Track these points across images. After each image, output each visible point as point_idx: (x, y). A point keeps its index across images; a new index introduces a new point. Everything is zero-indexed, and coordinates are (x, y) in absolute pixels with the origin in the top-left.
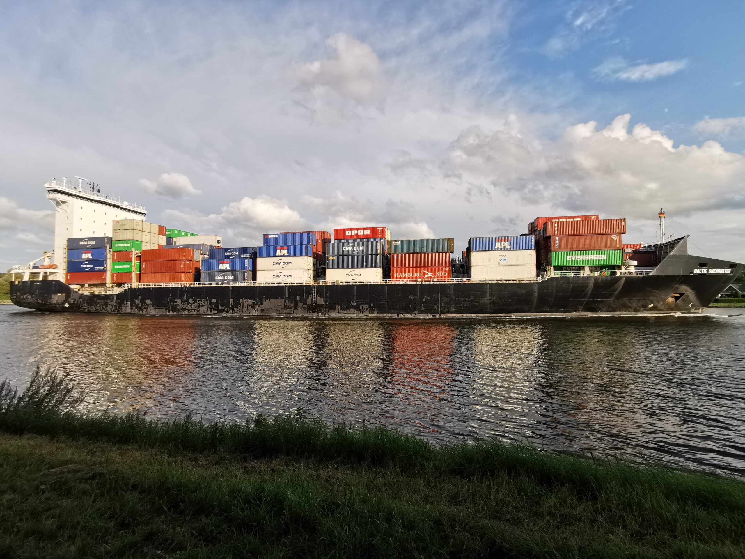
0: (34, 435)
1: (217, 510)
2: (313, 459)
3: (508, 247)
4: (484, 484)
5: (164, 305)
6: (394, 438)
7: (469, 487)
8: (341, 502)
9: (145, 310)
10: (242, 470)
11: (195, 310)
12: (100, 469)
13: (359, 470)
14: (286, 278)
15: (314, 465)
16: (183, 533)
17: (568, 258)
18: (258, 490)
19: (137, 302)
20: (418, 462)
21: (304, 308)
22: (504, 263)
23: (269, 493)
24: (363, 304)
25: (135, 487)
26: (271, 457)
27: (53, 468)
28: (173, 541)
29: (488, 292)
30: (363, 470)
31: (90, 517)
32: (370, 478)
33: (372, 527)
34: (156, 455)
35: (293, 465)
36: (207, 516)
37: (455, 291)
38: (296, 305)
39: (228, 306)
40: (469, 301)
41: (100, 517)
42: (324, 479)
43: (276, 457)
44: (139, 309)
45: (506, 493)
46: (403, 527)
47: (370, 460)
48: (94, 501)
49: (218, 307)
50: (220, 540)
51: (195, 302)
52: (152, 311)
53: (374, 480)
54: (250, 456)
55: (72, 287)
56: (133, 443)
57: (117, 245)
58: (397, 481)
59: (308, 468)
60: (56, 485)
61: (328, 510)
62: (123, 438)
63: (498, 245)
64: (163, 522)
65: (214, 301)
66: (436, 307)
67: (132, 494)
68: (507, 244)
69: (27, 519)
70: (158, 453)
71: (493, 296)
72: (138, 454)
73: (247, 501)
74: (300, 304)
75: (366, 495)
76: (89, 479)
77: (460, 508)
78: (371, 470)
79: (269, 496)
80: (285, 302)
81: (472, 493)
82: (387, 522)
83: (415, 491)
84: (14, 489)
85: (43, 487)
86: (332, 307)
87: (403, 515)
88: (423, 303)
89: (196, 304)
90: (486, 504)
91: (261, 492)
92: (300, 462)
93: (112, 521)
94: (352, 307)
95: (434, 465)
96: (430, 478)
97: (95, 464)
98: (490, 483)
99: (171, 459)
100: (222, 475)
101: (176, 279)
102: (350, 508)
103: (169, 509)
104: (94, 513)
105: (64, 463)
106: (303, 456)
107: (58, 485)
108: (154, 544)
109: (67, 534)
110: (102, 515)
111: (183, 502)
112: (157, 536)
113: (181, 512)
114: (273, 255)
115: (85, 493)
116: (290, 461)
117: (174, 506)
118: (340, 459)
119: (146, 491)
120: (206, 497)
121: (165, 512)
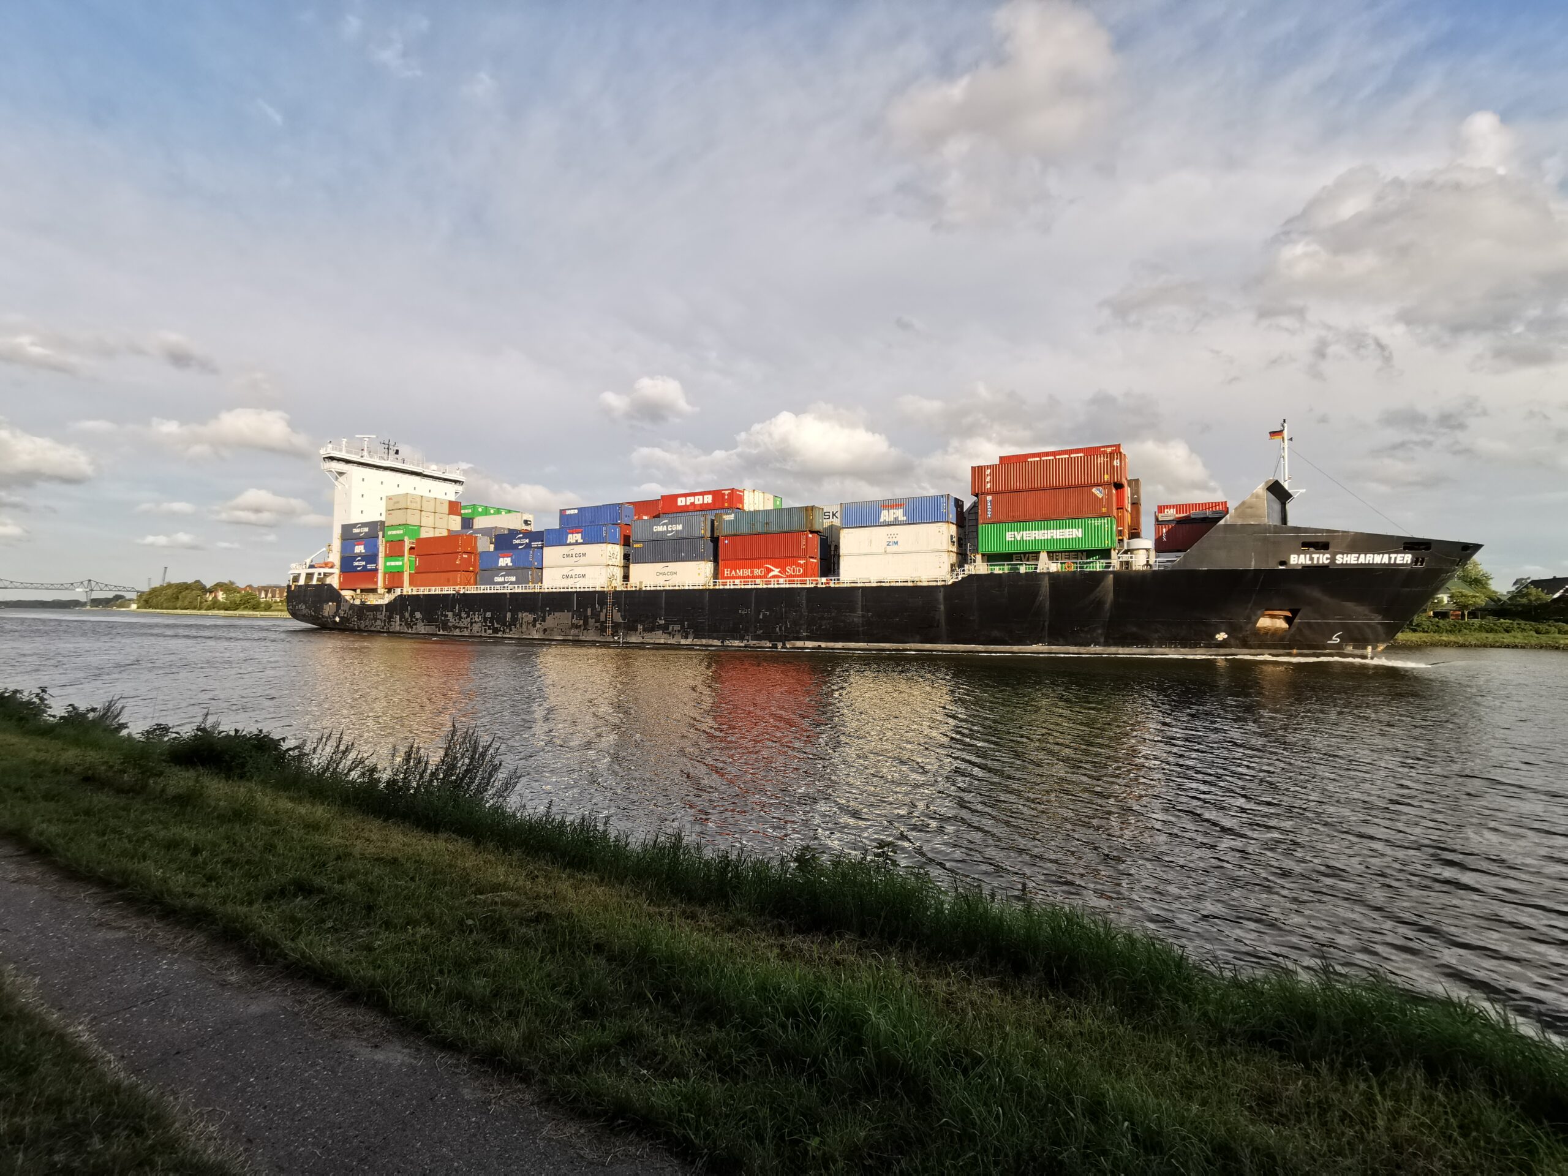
0: (453, 836)
1: (737, 1018)
2: (914, 951)
3: (902, 518)
4: (1352, 1087)
5: (436, 620)
6: (1098, 933)
7: (1306, 1086)
8: (983, 1053)
9: (414, 627)
10: (776, 951)
11: (467, 628)
12: (546, 908)
13: (1018, 992)
14: (578, 579)
15: (916, 965)
16: (682, 1047)
17: (1009, 536)
18: (811, 995)
19: (407, 615)
20: (1161, 998)
21: (596, 627)
22: (894, 548)
23: (832, 1005)
24: (675, 623)
25: (599, 948)
26: (828, 933)
27: (482, 893)
28: (665, 1058)
29: (860, 603)
30: (1026, 993)
31: (537, 985)
32: (1045, 1014)
33: (1056, 1124)
34: (628, 897)
35: (874, 956)
36: (721, 1026)
37: (808, 601)
38: (586, 623)
39: (504, 624)
40: (829, 618)
41: (552, 989)
42: (940, 997)
43: (841, 936)
44: (409, 626)
45: (1422, 1124)
46: (1133, 1141)
47: (1042, 974)
48: (541, 961)
49: (493, 625)
50: (745, 1077)
51: (468, 616)
52: (422, 628)
53: (1054, 1019)
54: (790, 925)
55: (343, 593)
56: (590, 870)
57: (390, 533)
58: (1110, 1034)
59: (905, 969)
60: (487, 923)
61: (956, 1065)
62: (576, 860)
63: (885, 516)
64: (647, 1021)
65: (489, 614)
66: (777, 629)
67: (596, 959)
68: (899, 514)
69: (449, 971)
70: (632, 895)
71: (868, 611)
72: (599, 891)
73: (791, 1013)
74: (591, 621)
75: (1038, 1050)
76: (532, 921)
77: (1286, 1133)
78: (1047, 997)
79: (832, 1009)
80: (573, 618)
81: (1319, 1102)
82: (1091, 1120)
83: (1157, 1065)
84: (430, 920)
85: (470, 922)
86: (631, 628)
87: (1131, 1112)
88: (759, 621)
89: (469, 619)
90: (1362, 1139)
91: (817, 999)
92: (889, 954)
93: (569, 999)
94: (660, 627)
95: (1205, 1014)
96: (1193, 1041)
97: (538, 897)
98: (1370, 1087)
99: (652, 909)
100: (741, 953)
101: (451, 582)
102: (1003, 1070)
103: (656, 999)
104: (542, 979)
105: (496, 888)
106: (895, 943)
107: (490, 922)
108: (635, 1056)
109: (506, 1007)
110: (554, 986)
111: (678, 990)
112: (640, 1043)
113: (676, 1009)
114: (563, 543)
115: (528, 943)
116: (867, 947)
117: (663, 995)
118: (973, 961)
119: (617, 958)
120: (718, 989)
121: (649, 1002)
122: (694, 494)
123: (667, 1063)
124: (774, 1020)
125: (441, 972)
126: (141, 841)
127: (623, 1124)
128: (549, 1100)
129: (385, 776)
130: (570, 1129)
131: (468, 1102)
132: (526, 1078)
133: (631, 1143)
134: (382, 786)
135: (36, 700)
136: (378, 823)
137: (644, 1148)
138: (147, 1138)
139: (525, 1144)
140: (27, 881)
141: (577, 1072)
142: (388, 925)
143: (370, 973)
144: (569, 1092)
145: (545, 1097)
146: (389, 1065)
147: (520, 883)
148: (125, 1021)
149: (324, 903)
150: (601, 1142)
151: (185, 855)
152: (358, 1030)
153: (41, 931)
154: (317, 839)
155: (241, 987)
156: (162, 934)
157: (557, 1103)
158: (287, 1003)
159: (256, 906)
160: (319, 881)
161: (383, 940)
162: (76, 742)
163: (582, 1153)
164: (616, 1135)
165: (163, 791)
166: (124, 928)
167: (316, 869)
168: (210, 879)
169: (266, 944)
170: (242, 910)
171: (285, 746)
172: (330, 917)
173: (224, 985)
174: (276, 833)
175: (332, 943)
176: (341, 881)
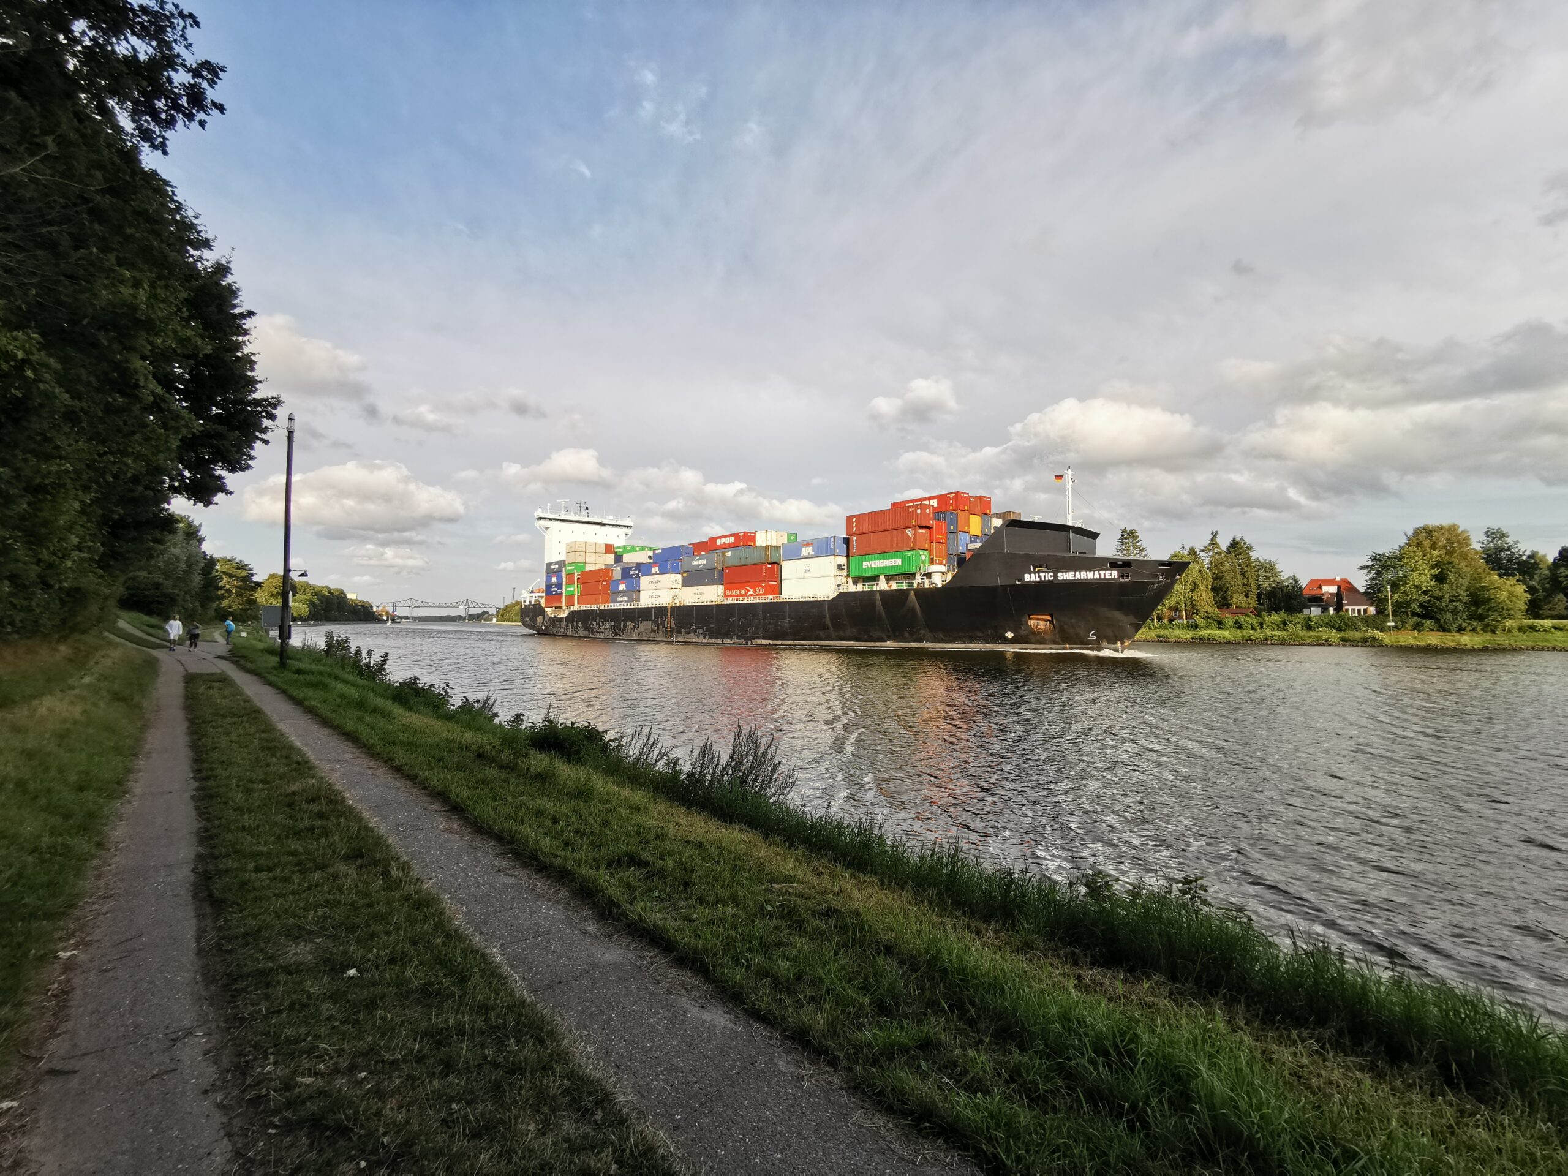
1: (1039, 1044)
2: (1243, 1008)
3: (812, 553)
8: (1358, 1147)
9: (578, 632)
10: (1073, 981)
11: (603, 633)
12: (835, 903)
14: (657, 599)
15: (1247, 1024)
16: (982, 1063)
17: (868, 564)
18: (1123, 1035)
19: (575, 624)
21: (663, 631)
22: (808, 574)
23: (1151, 1050)
24: (700, 628)
25: (889, 950)
26: (1132, 971)
27: (776, 883)
28: (966, 1071)
30: (1411, 1086)
31: (835, 975)
32: (1443, 1116)
34: (910, 903)
35: (1192, 1005)
36: (1022, 1049)
37: (763, 612)
38: (658, 629)
39: (620, 629)
41: (849, 982)
42: (1286, 1068)
43: (1148, 976)
44: (575, 631)
47: (1433, 1067)
48: (836, 953)
49: (615, 630)
50: (1055, 1108)
51: (603, 625)
53: (1458, 1125)
54: (1085, 955)
55: (546, 609)
56: (871, 873)
57: (568, 568)
58: (1545, 1157)
59: (1236, 1027)
60: (783, 910)
61: (1322, 1153)
62: (857, 861)
63: (804, 552)
64: (944, 1030)
65: (613, 623)
67: (887, 959)
68: (811, 550)
69: (757, 950)
70: (913, 902)
72: (882, 894)
73: (1101, 1050)
74: (660, 627)
76: (823, 914)
78: (1444, 1096)
79: (1151, 1055)
80: (652, 625)
84: (735, 900)
85: (769, 908)
86: (679, 632)
88: (740, 625)
91: (1132, 1042)
92: (1211, 1005)
93: (865, 995)
94: (693, 631)
97: (826, 892)
99: (935, 919)
101: (597, 602)
103: (950, 1007)
104: (839, 971)
105: (789, 880)
106: (1217, 993)
107: (786, 911)
108: (934, 1062)
109: (809, 992)
110: (850, 980)
111: (973, 1003)
112: (939, 1052)
113: (972, 1023)
114: (649, 574)
115: (822, 934)
116: (1181, 994)
117: (958, 1006)
118: (1328, 1033)
119: (909, 962)
120: (1015, 1010)
121: (943, 1011)
122: (725, 537)
123: (969, 1077)
124: (1082, 1054)
125: (750, 950)
126: (518, 808)
127: (930, 1128)
128: (856, 1087)
129: (686, 768)
130: (879, 1120)
131: (784, 1074)
132: (833, 1063)
133: (939, 1148)
134: (683, 776)
135: (443, 692)
136: (683, 810)
137: (953, 1157)
138: (547, 1048)
139: (838, 1125)
140: (452, 831)
141: (881, 1067)
142: (701, 900)
143: (693, 941)
144: (874, 1084)
145: (853, 1084)
146: (715, 1026)
147: (807, 878)
148: (524, 950)
149: (650, 875)
150: (910, 1141)
151: (548, 823)
152: (687, 990)
153: (463, 870)
154: (639, 819)
155: (596, 937)
156: (541, 885)
157: (863, 1092)
158: (631, 956)
159: (601, 871)
160: (646, 856)
161: (700, 913)
162: (469, 726)
163: (892, 1146)
164: (923, 1138)
165: (528, 769)
166: (516, 876)
167: (642, 845)
168: (567, 844)
169: (612, 904)
170: (592, 873)
171: (607, 738)
172: (656, 888)
173: (585, 933)
174: (609, 811)
175: (660, 911)
176: (662, 858)
